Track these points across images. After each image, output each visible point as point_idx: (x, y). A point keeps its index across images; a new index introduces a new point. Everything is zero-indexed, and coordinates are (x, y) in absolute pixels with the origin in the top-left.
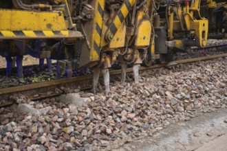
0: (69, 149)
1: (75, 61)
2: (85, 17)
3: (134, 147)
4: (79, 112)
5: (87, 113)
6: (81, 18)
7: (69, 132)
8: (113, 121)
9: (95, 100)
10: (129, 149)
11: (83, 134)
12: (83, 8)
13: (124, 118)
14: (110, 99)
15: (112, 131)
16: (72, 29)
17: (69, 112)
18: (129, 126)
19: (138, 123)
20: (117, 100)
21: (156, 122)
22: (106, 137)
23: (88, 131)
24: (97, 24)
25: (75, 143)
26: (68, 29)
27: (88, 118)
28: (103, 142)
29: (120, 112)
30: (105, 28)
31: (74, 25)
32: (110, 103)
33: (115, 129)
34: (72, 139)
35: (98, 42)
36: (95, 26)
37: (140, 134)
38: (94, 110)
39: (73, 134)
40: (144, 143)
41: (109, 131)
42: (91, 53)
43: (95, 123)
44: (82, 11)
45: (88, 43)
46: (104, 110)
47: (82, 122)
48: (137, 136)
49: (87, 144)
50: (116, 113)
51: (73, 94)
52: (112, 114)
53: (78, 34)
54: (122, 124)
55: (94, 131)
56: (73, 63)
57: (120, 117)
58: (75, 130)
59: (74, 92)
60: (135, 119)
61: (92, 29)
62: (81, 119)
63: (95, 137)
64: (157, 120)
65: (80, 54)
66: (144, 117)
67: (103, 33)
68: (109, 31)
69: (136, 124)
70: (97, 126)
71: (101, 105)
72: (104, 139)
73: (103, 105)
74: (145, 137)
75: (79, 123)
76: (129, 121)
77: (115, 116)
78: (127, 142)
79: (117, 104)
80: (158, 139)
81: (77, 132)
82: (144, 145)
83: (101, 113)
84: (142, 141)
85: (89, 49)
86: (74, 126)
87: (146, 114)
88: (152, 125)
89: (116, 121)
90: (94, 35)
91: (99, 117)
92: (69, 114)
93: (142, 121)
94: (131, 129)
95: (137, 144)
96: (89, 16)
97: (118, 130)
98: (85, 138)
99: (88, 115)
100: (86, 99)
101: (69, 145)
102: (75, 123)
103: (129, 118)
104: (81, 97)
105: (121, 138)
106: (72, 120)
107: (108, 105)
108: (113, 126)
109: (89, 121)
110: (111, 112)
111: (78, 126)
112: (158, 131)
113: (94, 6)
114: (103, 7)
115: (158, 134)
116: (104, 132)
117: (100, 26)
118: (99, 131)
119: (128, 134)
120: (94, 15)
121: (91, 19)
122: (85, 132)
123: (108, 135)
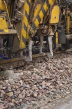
0: (12, 107)
1: (9, 48)
2: (17, 20)
3: (54, 105)
4: (15, 82)
5: (20, 83)
6: (14, 20)
7: (10, 96)
8: (37, 88)
9: (24, 74)
10: (51, 106)
11: (19, 97)
12: (15, 13)
13: (44, 86)
14: (34, 74)
15: (38, 95)
16: (11, 28)
17: (9, 83)
18: (48, 92)
19: (53, 89)
20: (38, 75)
21: (65, 89)
22: (34, 99)
23: (23, 95)
24: (24, 24)
25: (15, 103)
26: (8, 28)
27: (22, 87)
28: (33, 102)
29: (41, 83)
30: (29, 26)
31: (12, 25)
32: (34, 76)
33: (39, 94)
34: (13, 100)
35: (25, 36)
36: (23, 26)
37: (56, 97)
38: (25, 81)
39: (13, 97)
40: (60, 102)
41: (35, 95)
42: (20, 44)
43: (26, 90)
44: (14, 15)
45: (19, 37)
46: (31, 81)
47: (18, 90)
48: (55, 98)
49: (23, 104)
50: (38, 83)
51: (9, 71)
52: (36, 84)
53: (14, 31)
54: (44, 90)
55: (26, 95)
56: (7, 50)
57: (41, 86)
58: (14, 94)
59: (10, 70)
60: (51, 87)
61: (21, 28)
62: (17, 87)
63: (27, 99)
64: (65, 87)
65: (13, 44)
66: (56, 86)
67: (28, 30)
68: (32, 29)
69: (52, 90)
70: (28, 92)
71: (28, 78)
72: (33, 100)
73: (30, 77)
74: (60, 99)
75: (16, 90)
76: (47, 88)
77: (38, 85)
78: (49, 102)
79: (39, 77)
80: (69, 100)
81: (15, 96)
82: (60, 104)
83: (29, 83)
84: (59, 101)
85: (19, 41)
86: (13, 92)
87: (57, 83)
88: (62, 91)
89: (39, 89)
90: (22, 31)
91: (28, 86)
92: (9, 84)
93: (55, 88)
94: (49, 94)
95: (56, 103)
96: (19, 19)
97: (41, 94)
98: (21, 100)
99: (21, 84)
100: (18, 74)
101: (12, 104)
102: (14, 90)
103: (47, 86)
104: (15, 73)
105: (44, 100)
106: (12, 88)
107: (33, 78)
108: (38, 92)
109: (22, 88)
110: (36, 82)
111: (16, 92)
112: (67, 95)
113: (22, 12)
114: (28, 13)
115: (68, 96)
116: (32, 96)
117: (26, 26)
118: (29, 95)
119: (47, 97)
120: (23, 18)
121: (21, 21)
122: (20, 96)
123: (35, 97)
